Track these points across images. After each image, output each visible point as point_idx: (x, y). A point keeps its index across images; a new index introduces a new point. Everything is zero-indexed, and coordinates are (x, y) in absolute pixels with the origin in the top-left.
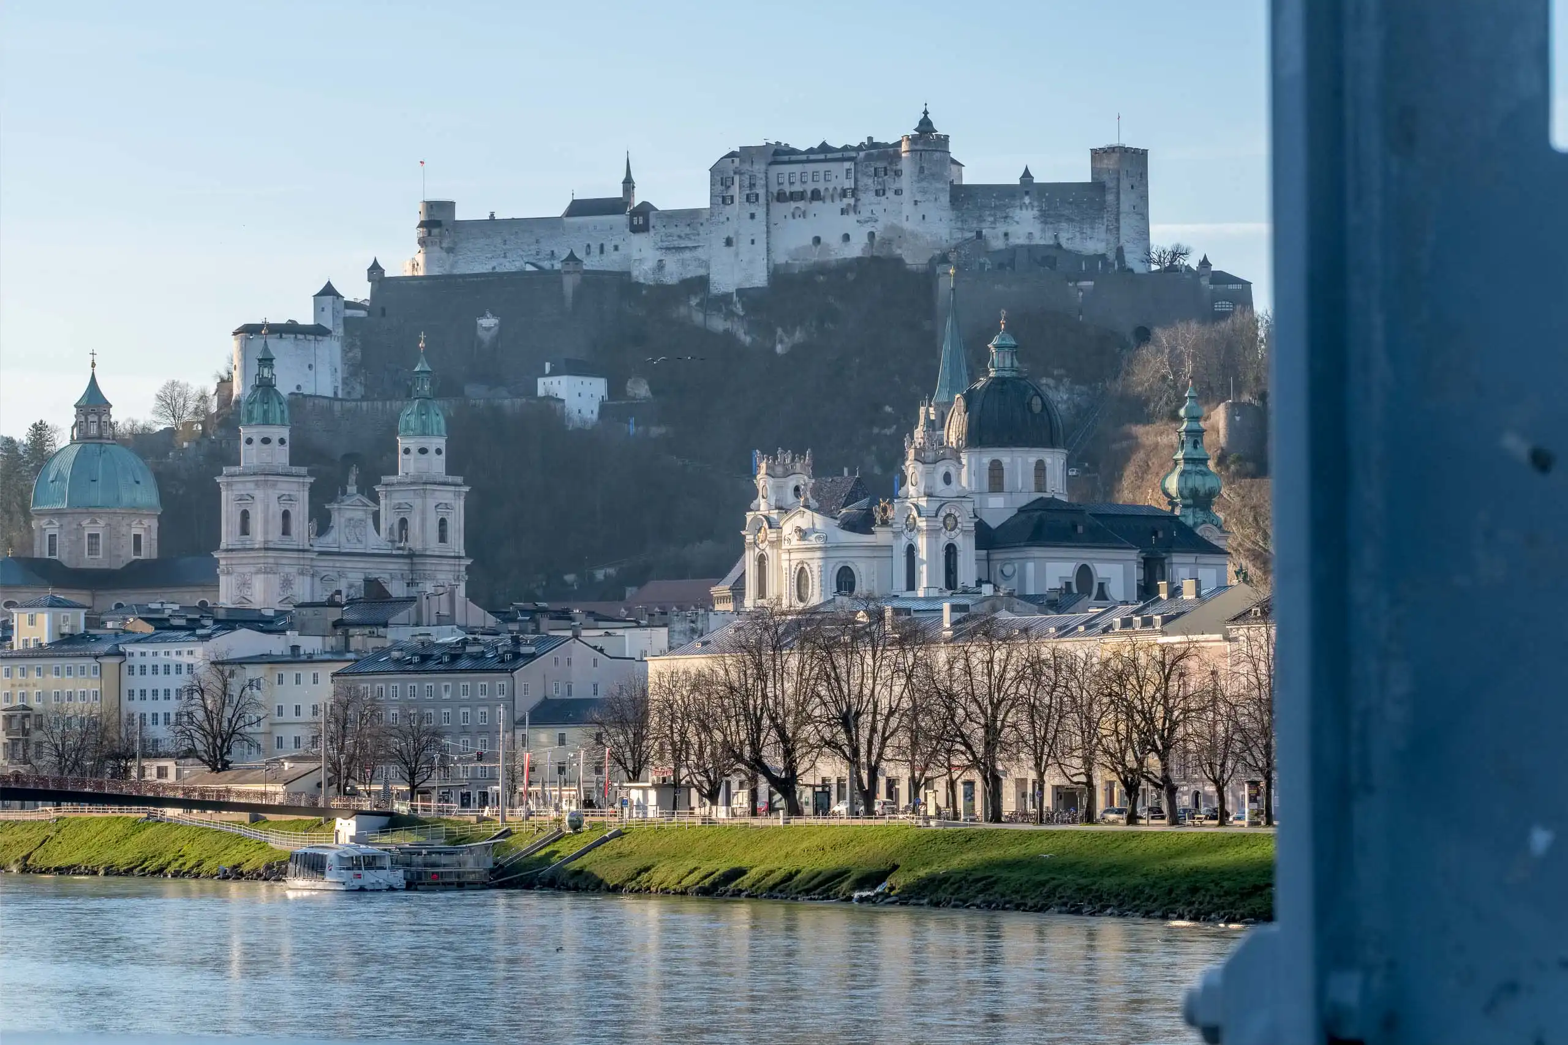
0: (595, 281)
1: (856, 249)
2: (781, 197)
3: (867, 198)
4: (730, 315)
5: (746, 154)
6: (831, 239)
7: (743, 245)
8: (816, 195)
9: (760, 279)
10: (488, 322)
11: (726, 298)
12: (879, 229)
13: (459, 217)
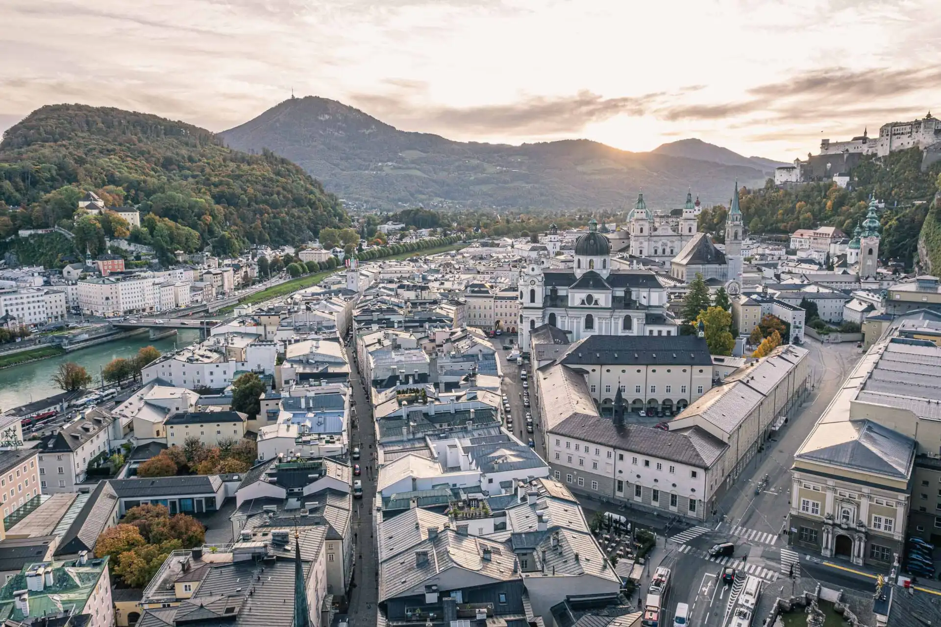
0: (852, 155)
1: (910, 146)
2: (895, 134)
3: (914, 133)
4: (881, 162)
5: (887, 125)
6: (905, 143)
7: (885, 146)
8: (902, 134)
9: (887, 153)
10: (829, 165)
11: (880, 158)
12: (916, 141)
13: (830, 142)
